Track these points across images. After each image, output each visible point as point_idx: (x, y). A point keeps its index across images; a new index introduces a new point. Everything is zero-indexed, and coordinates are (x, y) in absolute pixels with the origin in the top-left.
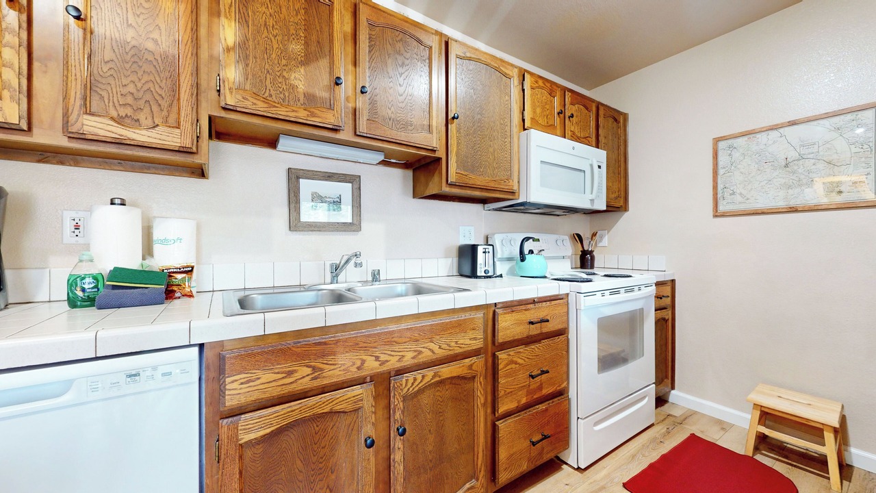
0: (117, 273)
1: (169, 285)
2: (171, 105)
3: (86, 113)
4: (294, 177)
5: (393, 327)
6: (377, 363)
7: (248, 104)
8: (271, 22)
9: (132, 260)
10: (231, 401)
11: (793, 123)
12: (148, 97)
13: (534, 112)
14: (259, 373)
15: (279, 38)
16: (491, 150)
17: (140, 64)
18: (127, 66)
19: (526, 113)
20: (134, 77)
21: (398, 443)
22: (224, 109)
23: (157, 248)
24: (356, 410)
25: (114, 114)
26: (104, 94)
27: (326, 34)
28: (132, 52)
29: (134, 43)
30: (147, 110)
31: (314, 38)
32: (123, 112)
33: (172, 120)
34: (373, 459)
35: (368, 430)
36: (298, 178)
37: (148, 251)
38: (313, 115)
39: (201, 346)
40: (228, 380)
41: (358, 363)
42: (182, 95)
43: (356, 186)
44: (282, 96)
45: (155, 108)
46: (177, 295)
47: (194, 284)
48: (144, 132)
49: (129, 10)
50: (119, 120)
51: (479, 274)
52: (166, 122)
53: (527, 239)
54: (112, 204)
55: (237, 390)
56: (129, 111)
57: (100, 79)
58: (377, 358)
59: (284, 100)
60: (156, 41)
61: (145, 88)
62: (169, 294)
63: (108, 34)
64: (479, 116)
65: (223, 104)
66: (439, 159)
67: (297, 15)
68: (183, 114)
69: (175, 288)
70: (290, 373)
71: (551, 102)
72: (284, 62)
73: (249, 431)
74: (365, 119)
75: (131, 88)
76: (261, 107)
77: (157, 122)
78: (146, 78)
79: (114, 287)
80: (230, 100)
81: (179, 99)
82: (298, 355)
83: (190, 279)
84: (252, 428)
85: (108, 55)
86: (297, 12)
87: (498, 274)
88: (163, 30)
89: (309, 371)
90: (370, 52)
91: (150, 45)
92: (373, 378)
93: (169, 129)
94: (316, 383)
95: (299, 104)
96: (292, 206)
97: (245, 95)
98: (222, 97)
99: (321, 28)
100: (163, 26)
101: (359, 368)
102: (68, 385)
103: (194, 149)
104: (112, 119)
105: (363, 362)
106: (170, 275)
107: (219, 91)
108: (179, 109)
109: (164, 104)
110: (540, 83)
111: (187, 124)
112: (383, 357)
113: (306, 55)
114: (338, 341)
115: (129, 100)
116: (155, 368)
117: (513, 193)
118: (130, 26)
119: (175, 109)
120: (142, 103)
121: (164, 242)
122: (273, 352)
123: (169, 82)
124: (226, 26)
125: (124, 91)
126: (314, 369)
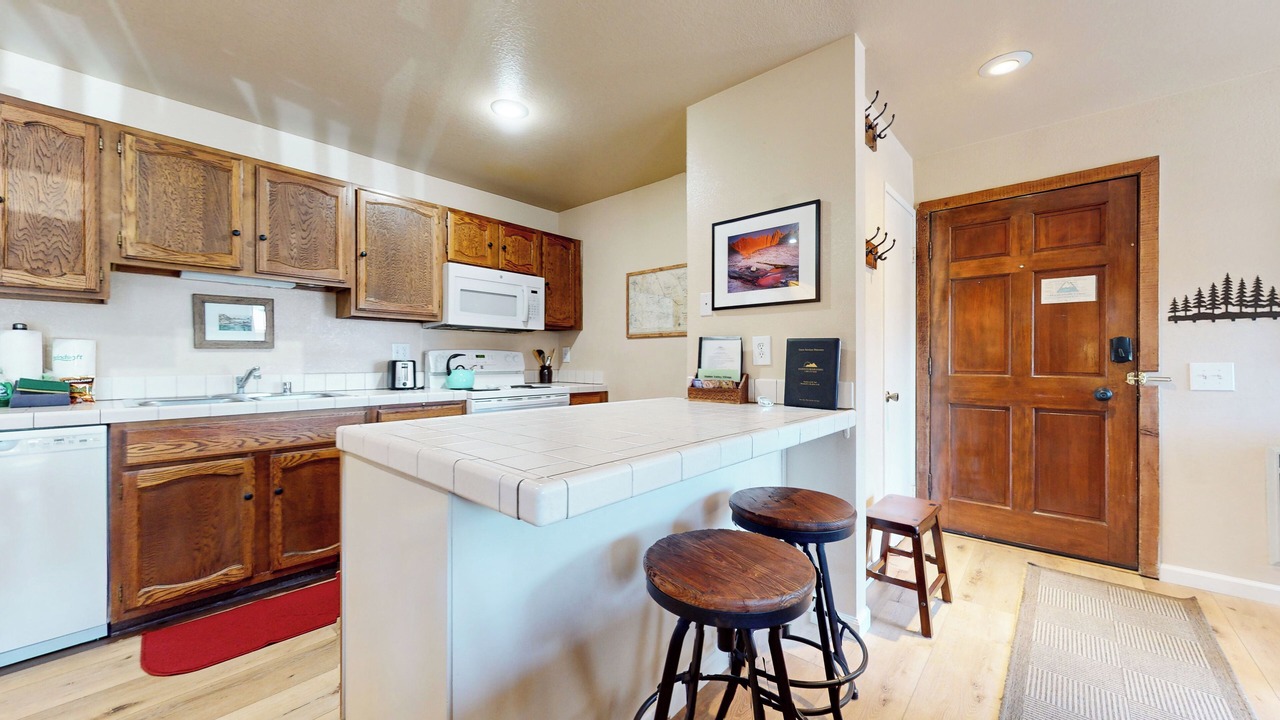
0: (23, 382)
1: (72, 393)
2: (77, 258)
3: (4, 268)
4: (199, 302)
5: (273, 419)
6: (257, 444)
7: (148, 254)
8: (170, 189)
9: (34, 373)
10: (130, 460)
11: (661, 270)
12: (57, 253)
13: (460, 244)
14: (154, 444)
15: (178, 201)
16: (407, 280)
17: (50, 229)
18: (39, 232)
19: (449, 246)
20: (45, 239)
21: (277, 501)
22: (126, 258)
23: (56, 364)
24: (238, 475)
25: (27, 266)
26: (19, 253)
27: (225, 195)
28: (43, 221)
29: (44, 214)
30: (56, 262)
31: (212, 199)
32: (35, 265)
33: (78, 269)
34: (252, 510)
35: (249, 489)
36: (204, 302)
37: (47, 365)
38: (212, 260)
39: (108, 425)
40: (129, 447)
41: (240, 442)
42: (87, 251)
43: (270, 308)
44: (181, 246)
45: (63, 261)
46: (78, 400)
47: (94, 392)
48: (54, 279)
49: (41, 191)
50: (32, 272)
51: (397, 386)
52: (72, 270)
53: (455, 356)
54: (15, 328)
55: (134, 454)
56: (40, 264)
57: (16, 243)
58: (257, 440)
59: (182, 249)
60: (63, 212)
61: (54, 246)
62: (73, 400)
63: (22, 210)
64: (394, 251)
65: (124, 255)
66: (349, 290)
67: (195, 181)
68: (88, 264)
69: (76, 395)
70: (180, 446)
71: (481, 235)
72: (183, 219)
73: (145, 480)
74: (266, 259)
75: (42, 247)
76: (160, 255)
77: (64, 271)
78: (55, 239)
79: (22, 393)
80: (131, 252)
81: (84, 254)
82: (186, 434)
83: (90, 388)
84: (147, 478)
85: (22, 224)
86: (196, 180)
87: (419, 385)
88: (70, 204)
89: (195, 445)
90: (270, 205)
91: (59, 215)
92: (254, 453)
93: (76, 277)
94: (202, 454)
95: (197, 251)
96: (197, 326)
97: (144, 246)
98: (124, 250)
99: (220, 190)
100: (70, 200)
101: (239, 446)
102: (14, 443)
103: (98, 290)
104: (26, 271)
105: (244, 442)
106: (71, 385)
107: (120, 246)
108: (85, 261)
109: (71, 258)
110: (467, 219)
111: (91, 271)
112: (262, 440)
113: (204, 213)
114: (221, 427)
115: (41, 256)
116: (74, 437)
117: (434, 316)
118: (40, 202)
119: (81, 261)
120: (51, 258)
121: (65, 358)
122: (165, 431)
123: (75, 241)
124: (127, 196)
125: (36, 250)
126: (200, 444)
